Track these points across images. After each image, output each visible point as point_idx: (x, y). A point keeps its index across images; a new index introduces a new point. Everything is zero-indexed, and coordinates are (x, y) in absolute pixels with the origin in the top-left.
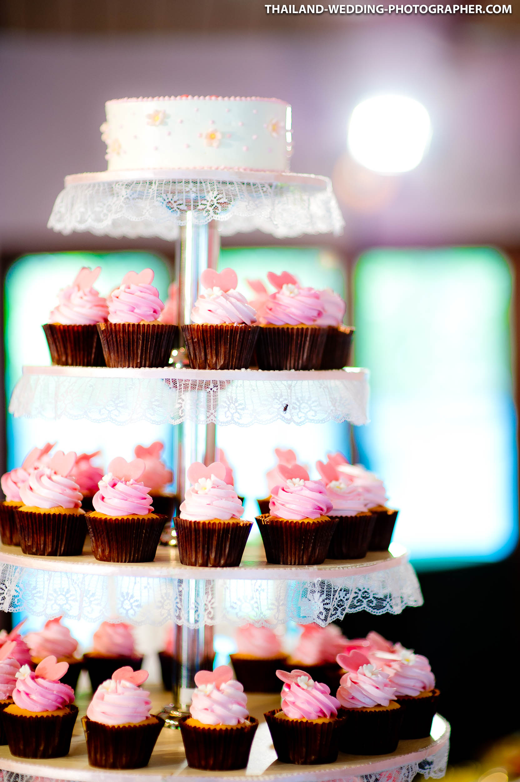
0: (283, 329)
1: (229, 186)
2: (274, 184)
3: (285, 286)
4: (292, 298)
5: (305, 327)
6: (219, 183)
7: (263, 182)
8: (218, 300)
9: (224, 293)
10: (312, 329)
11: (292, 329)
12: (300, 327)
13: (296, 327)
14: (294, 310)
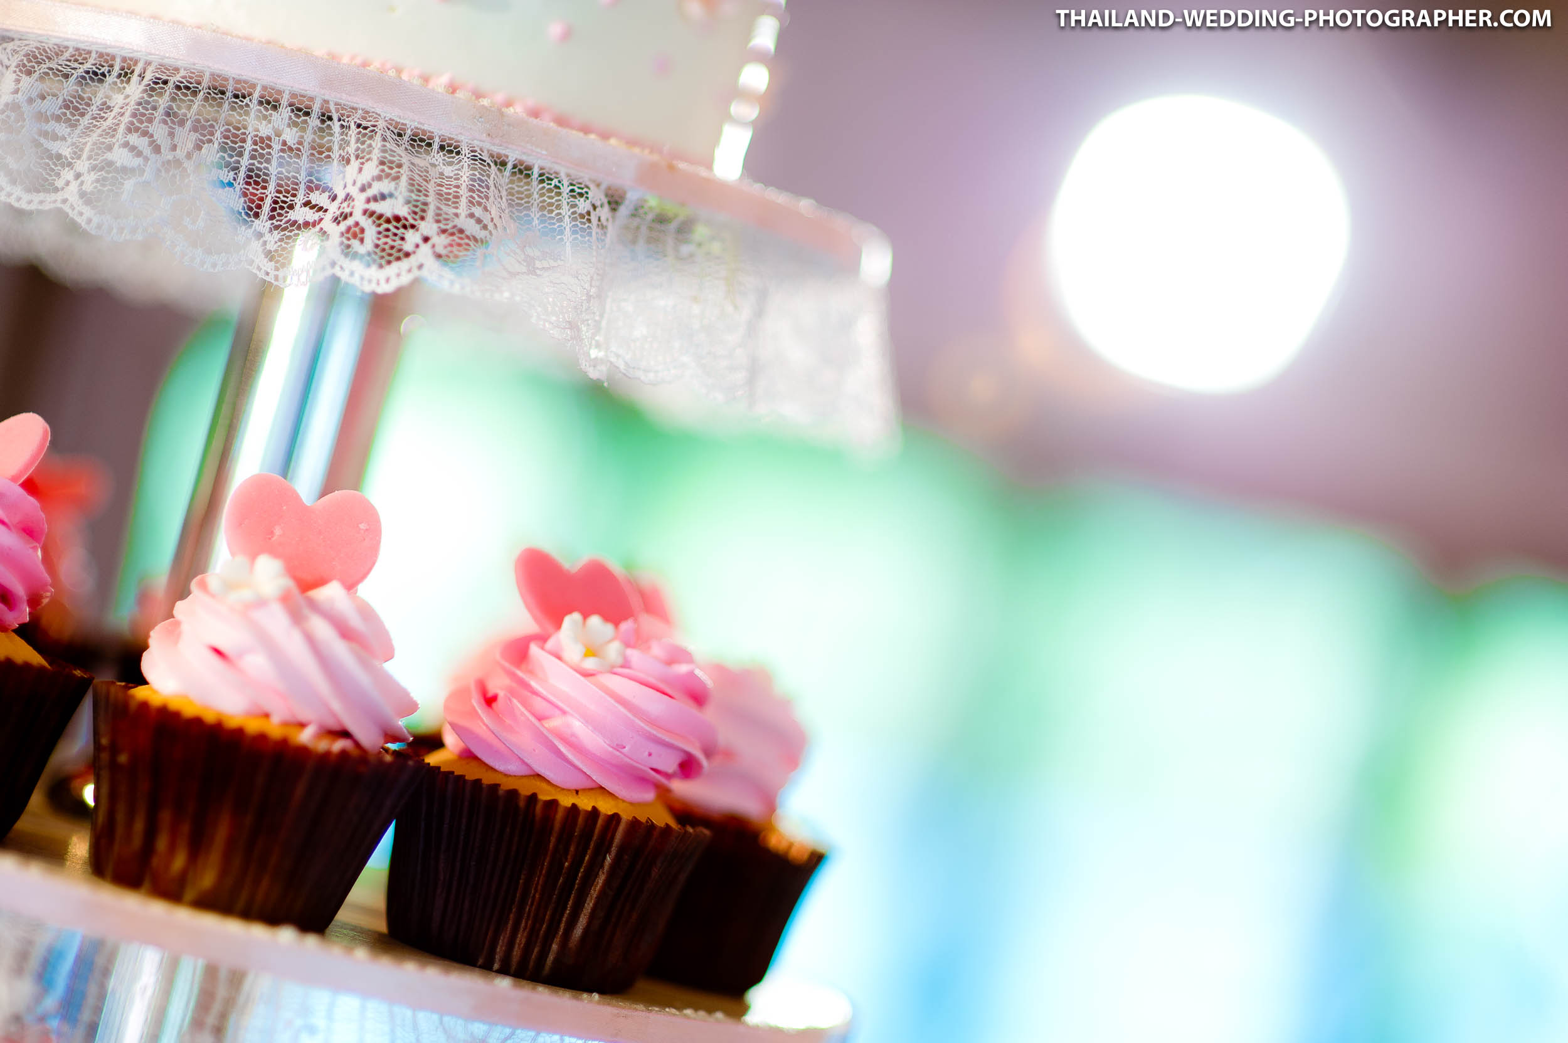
0: (513, 794)
1: (438, 157)
2: (632, 196)
3: (572, 620)
4: (587, 674)
5: (606, 807)
6: (400, 135)
7: (585, 176)
8: (259, 615)
9: (295, 590)
10: (635, 823)
11: (553, 804)
12: (585, 803)
13: (566, 801)
14: (577, 727)
